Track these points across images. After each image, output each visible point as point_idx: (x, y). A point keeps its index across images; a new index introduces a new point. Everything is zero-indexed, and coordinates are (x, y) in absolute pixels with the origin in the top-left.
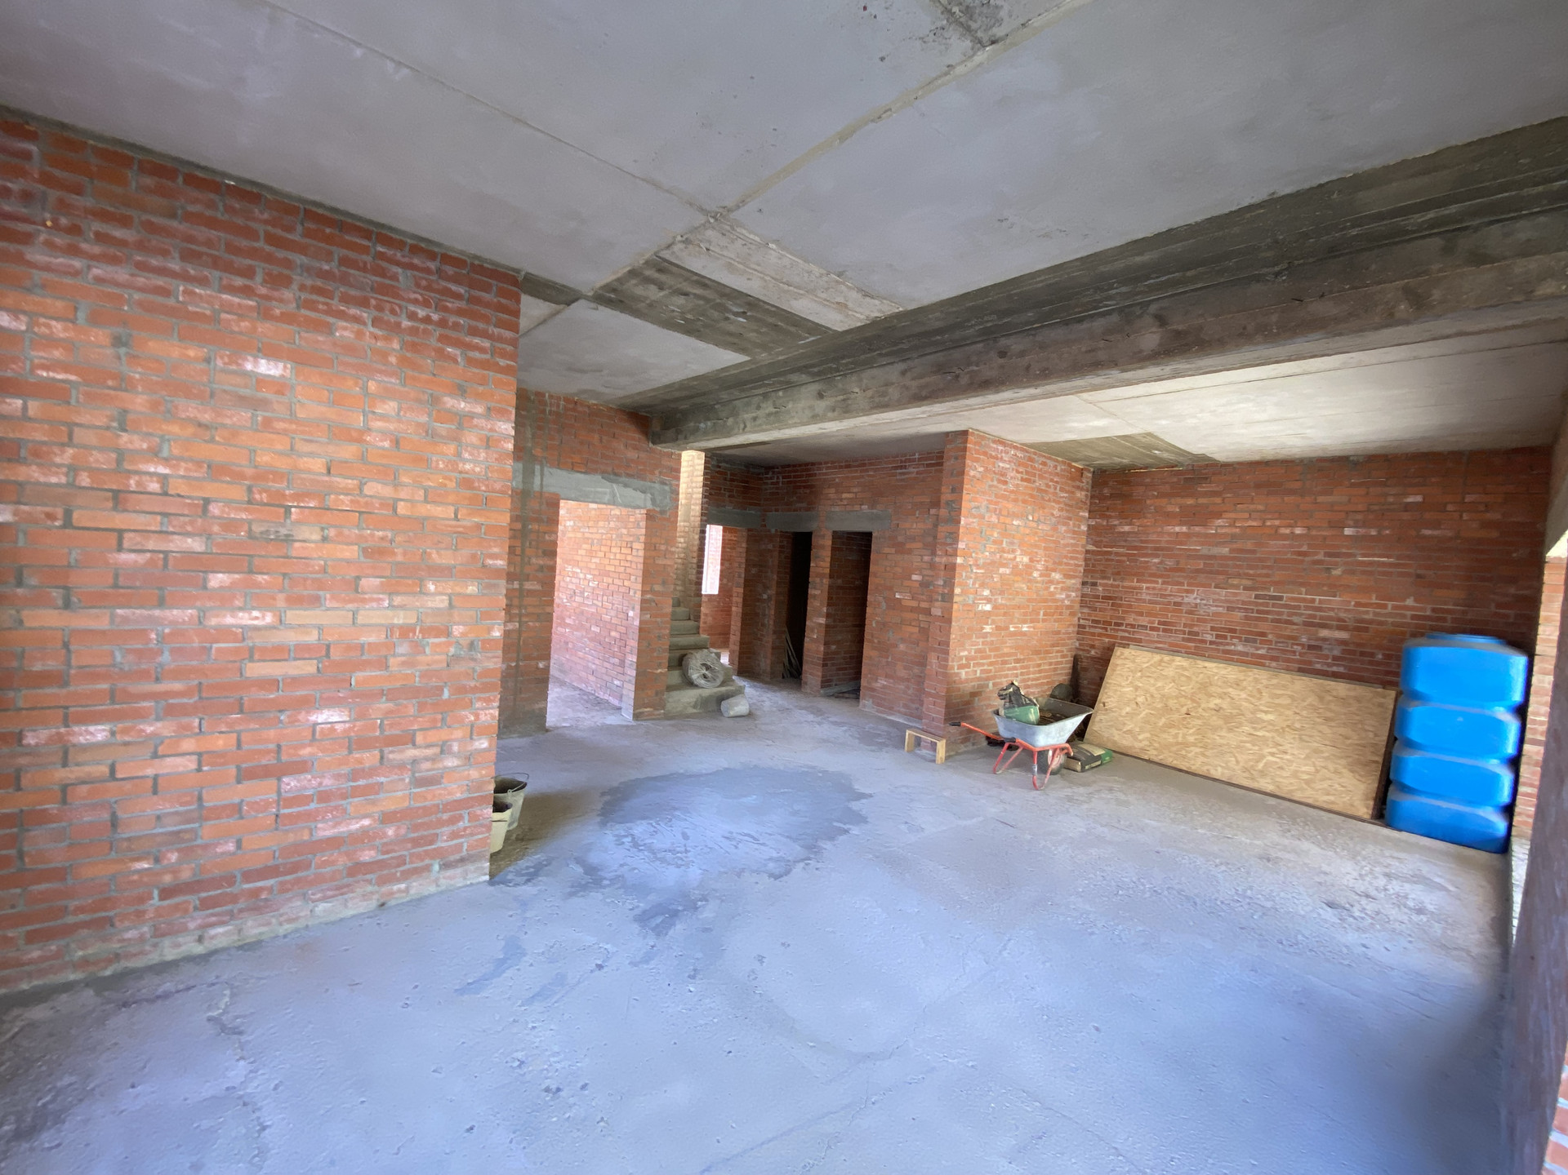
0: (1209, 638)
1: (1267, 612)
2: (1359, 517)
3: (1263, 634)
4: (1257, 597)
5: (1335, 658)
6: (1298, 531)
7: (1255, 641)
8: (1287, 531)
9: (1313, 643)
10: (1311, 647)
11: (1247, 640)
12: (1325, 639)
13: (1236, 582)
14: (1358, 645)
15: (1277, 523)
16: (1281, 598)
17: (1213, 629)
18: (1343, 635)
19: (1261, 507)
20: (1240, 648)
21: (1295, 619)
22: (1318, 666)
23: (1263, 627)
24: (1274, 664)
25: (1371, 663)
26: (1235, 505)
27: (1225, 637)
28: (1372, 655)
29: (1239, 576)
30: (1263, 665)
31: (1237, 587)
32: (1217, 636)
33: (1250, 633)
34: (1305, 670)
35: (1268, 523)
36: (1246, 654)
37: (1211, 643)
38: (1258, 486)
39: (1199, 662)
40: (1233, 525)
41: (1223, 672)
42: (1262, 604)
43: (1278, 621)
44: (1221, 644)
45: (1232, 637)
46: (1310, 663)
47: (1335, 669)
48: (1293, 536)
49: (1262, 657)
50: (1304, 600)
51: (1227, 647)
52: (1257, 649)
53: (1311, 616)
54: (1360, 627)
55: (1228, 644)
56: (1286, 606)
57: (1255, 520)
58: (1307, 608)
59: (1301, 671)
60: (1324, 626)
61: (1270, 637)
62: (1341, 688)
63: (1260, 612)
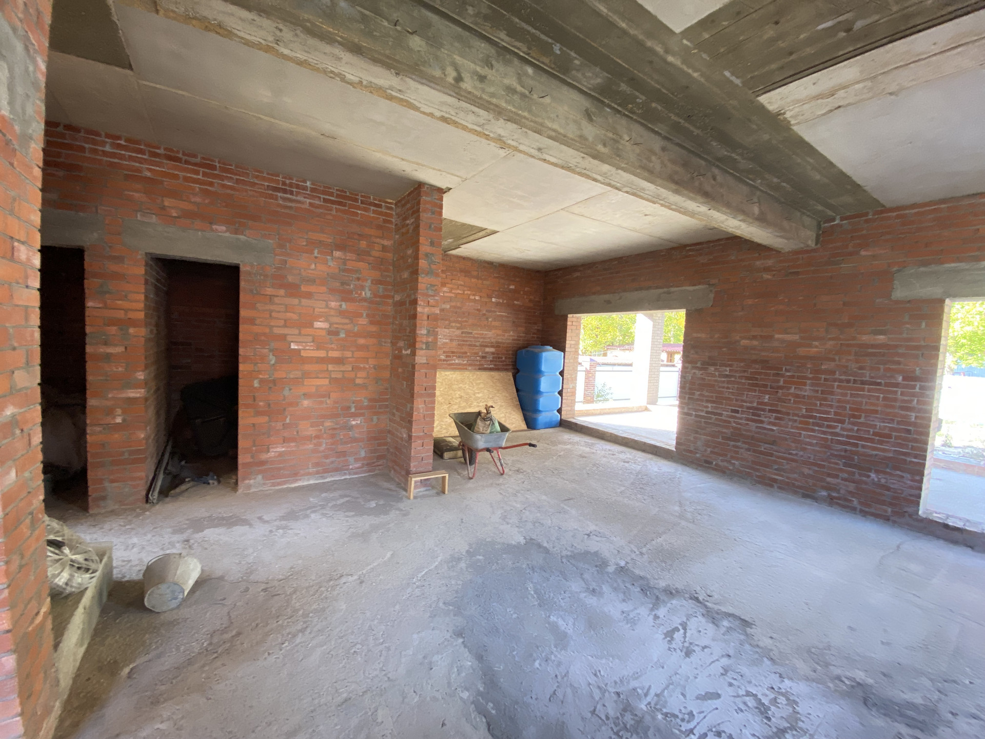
0: (443, 357)
1: (467, 341)
2: (496, 293)
3: (466, 353)
4: (462, 333)
5: (491, 361)
6: (477, 298)
7: (462, 357)
8: (473, 298)
9: (484, 355)
10: (483, 357)
11: (459, 357)
12: (487, 353)
13: (454, 324)
14: (498, 354)
15: (469, 292)
16: (471, 333)
18: (492, 350)
19: (462, 283)
20: (457, 361)
21: (478, 344)
22: (485, 366)
23: (465, 349)
24: (470, 368)
25: (501, 362)
26: (452, 280)
27: (450, 356)
28: (502, 358)
29: (454, 322)
30: (466, 369)
31: (452, 327)
32: (447, 356)
33: (460, 353)
34: (482, 369)
35: (466, 292)
36: (459, 364)
37: (444, 360)
38: (461, 271)
39: (442, 372)
40: (450, 292)
41: (454, 376)
42: (464, 337)
43: (470, 345)
44: (448, 360)
45: (453, 356)
46: (483, 365)
47: (491, 366)
48: (475, 300)
49: (465, 365)
50: (480, 334)
51: (451, 362)
52: (464, 361)
53: (483, 342)
54: (497, 345)
55: (451, 360)
56: (474, 337)
57: (460, 290)
58: (482, 338)
59: (480, 369)
60: (487, 346)
61: (468, 354)
62: (495, 374)
63: (463, 341)
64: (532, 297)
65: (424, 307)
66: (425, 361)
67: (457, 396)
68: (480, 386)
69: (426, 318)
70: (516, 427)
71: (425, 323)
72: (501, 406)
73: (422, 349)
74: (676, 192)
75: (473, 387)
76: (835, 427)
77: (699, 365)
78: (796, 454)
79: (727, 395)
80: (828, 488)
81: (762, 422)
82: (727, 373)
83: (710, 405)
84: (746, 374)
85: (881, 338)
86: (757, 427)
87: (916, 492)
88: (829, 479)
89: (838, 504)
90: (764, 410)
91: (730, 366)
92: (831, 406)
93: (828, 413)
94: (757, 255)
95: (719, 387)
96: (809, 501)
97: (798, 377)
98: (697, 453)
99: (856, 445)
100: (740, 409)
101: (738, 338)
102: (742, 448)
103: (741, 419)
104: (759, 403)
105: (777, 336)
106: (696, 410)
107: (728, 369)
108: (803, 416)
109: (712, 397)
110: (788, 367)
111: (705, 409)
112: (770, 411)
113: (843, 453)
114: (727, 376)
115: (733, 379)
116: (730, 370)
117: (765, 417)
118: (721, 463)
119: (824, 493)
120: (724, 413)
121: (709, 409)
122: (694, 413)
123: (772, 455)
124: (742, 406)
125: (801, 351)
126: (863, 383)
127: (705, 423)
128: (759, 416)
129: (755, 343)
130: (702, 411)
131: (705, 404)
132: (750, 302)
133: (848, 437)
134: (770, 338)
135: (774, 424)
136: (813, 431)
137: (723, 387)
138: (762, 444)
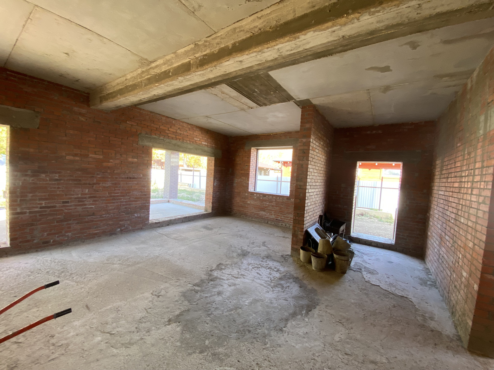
76: (121, 199)
77: (29, 173)
78: (106, 216)
79: (58, 193)
81: (85, 205)
83: (43, 202)
84: (72, 178)
85: (136, 160)
86: (83, 208)
88: (120, 223)
90: (85, 198)
91: (59, 173)
92: (119, 190)
93: (118, 193)
95: (51, 188)
96: (114, 236)
97: (103, 178)
98: (34, 240)
101: (64, 154)
102: (73, 224)
103: (71, 206)
104: (82, 194)
105: (90, 155)
106: (29, 208)
108: (107, 197)
109: (45, 196)
110: (98, 173)
111: (39, 206)
112: (90, 197)
114: (56, 180)
115: (62, 181)
116: (59, 176)
117: (87, 202)
118: (57, 239)
120: (57, 205)
121: (44, 205)
122: (28, 211)
123: (93, 221)
124: (70, 198)
125: (105, 164)
126: (130, 178)
127: (40, 215)
128: (83, 202)
129: (77, 158)
131: (38, 202)
132: (71, 132)
133: (126, 202)
134: (87, 156)
135: (92, 204)
137: (55, 188)
138: (86, 217)
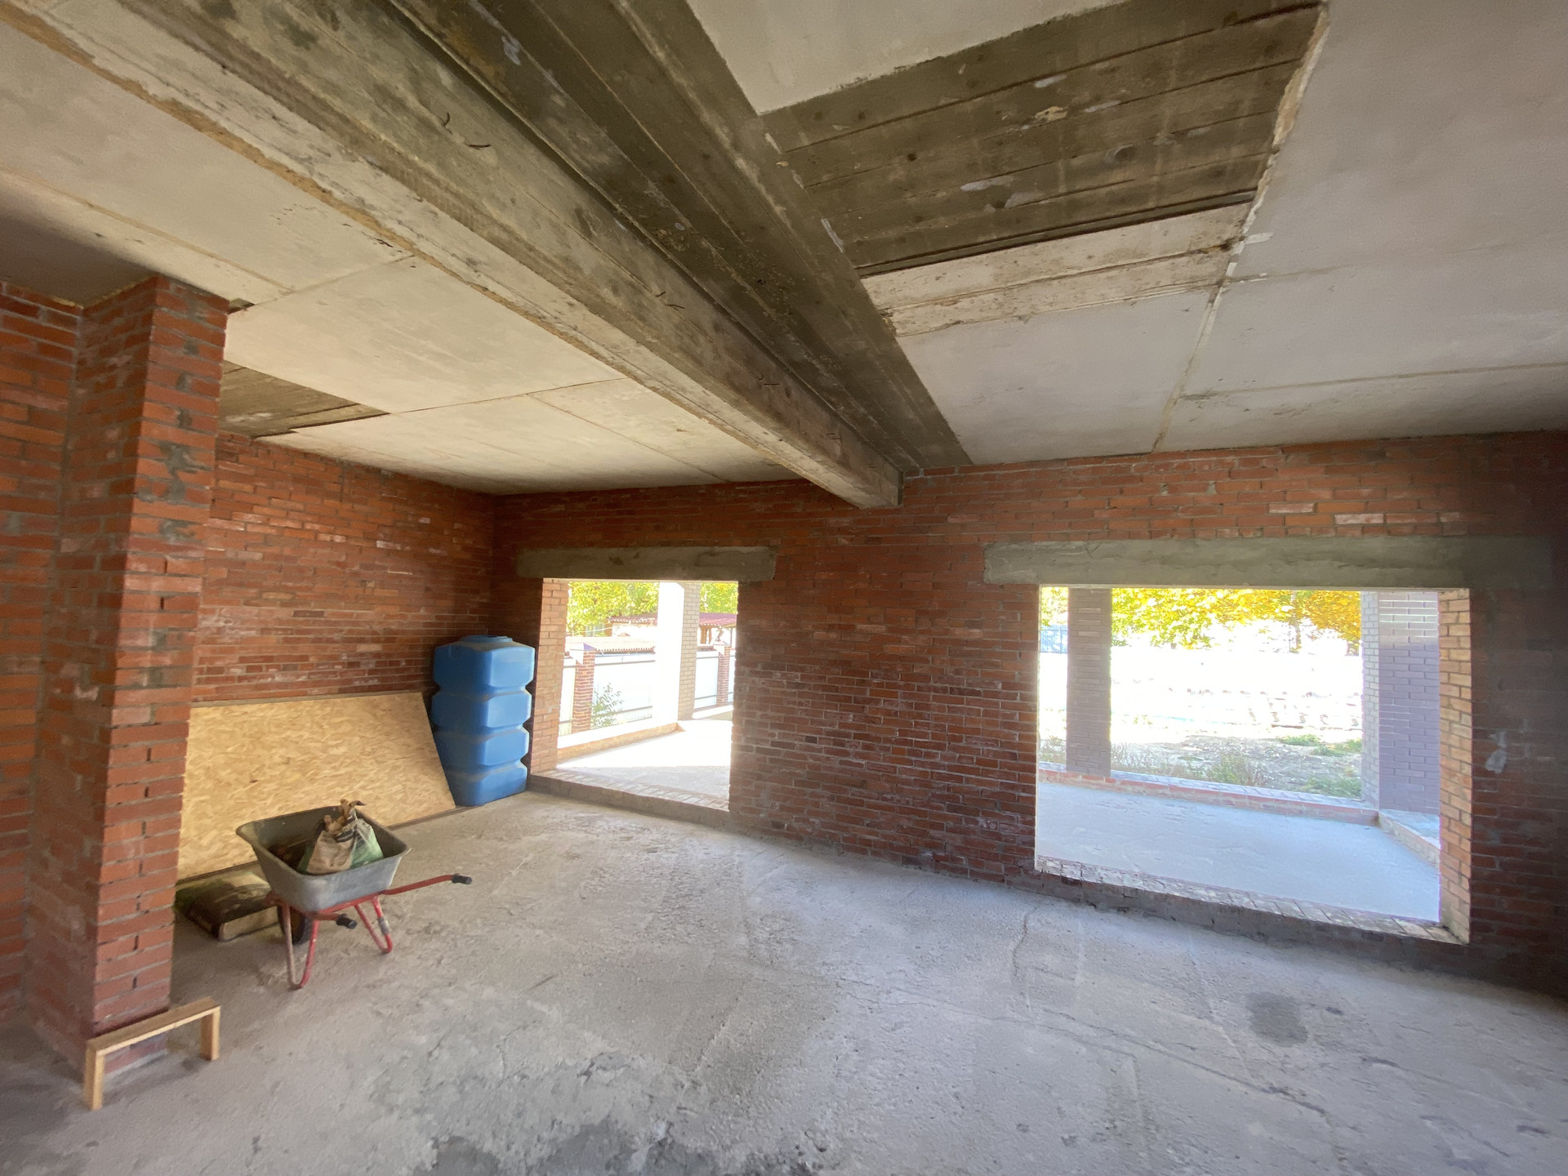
0: (238, 671)
1: (308, 632)
2: (387, 531)
3: (304, 658)
4: (296, 614)
5: (371, 672)
6: (338, 539)
7: (295, 668)
8: (328, 538)
9: (352, 659)
10: (351, 665)
11: (285, 668)
12: (362, 654)
13: (272, 596)
14: (389, 655)
15: (317, 527)
16: (321, 614)
17: (242, 660)
18: (375, 648)
19: (300, 506)
20: (278, 679)
21: (336, 636)
22: (357, 684)
23: (304, 649)
24: (316, 691)
25: (398, 671)
26: (270, 498)
27: (260, 669)
28: (398, 663)
29: (275, 589)
30: (305, 694)
31: (272, 602)
32: (249, 669)
33: (289, 658)
34: (347, 690)
35: (308, 526)
36: (286, 685)
37: (241, 679)
38: (297, 480)
39: (234, 708)
40: (265, 524)
41: (270, 713)
42: (302, 623)
43: (319, 640)
44: (254, 677)
45: (268, 667)
46: (351, 681)
47: (371, 683)
48: (332, 543)
49: (303, 684)
50: (345, 615)
51: (262, 681)
52: (298, 676)
53: (351, 631)
54: (389, 638)
55: (262, 677)
56: (327, 623)
57: (293, 520)
58: (348, 623)
59: (342, 691)
60: (362, 641)
61: (312, 660)
62: (383, 700)
63: (300, 632)
64: (469, 542)
65: (145, 576)
66: (146, 719)
67: (277, 759)
68: (340, 731)
69: (155, 605)
70: (429, 809)
71: (153, 618)
72: (395, 768)
73: (137, 686)
74: (736, 404)
75: (323, 734)
76: (933, 756)
77: (759, 668)
78: (892, 799)
79: (799, 715)
80: (933, 845)
81: (847, 754)
82: (798, 680)
83: (777, 732)
84: (823, 683)
85: (976, 633)
86: (841, 762)
87: (1027, 838)
88: (932, 832)
89: (945, 867)
90: (847, 735)
91: (802, 669)
92: (928, 725)
93: (924, 735)
94: (829, 509)
95: (789, 703)
96: (911, 869)
97: (888, 686)
98: (760, 812)
99: (960, 779)
100: (818, 736)
101: (810, 628)
102: (823, 797)
103: (819, 751)
104: (842, 725)
105: (860, 626)
106: (757, 741)
107: (799, 674)
108: (897, 742)
109: (779, 718)
110: (875, 671)
111: (770, 739)
112: (857, 736)
113: (946, 793)
114: (798, 685)
115: (806, 690)
116: (803, 677)
117: (851, 746)
118: (795, 825)
119: (929, 854)
120: (796, 742)
121: (776, 739)
122: (755, 746)
123: (861, 803)
124: (819, 732)
125: (889, 648)
126: (961, 692)
127: (771, 760)
128: (843, 745)
129: (833, 635)
130: (767, 741)
131: (769, 730)
132: (824, 576)
133: (950, 768)
134: (850, 628)
135: (863, 756)
136: (910, 762)
137: (794, 703)
138: (848, 788)
